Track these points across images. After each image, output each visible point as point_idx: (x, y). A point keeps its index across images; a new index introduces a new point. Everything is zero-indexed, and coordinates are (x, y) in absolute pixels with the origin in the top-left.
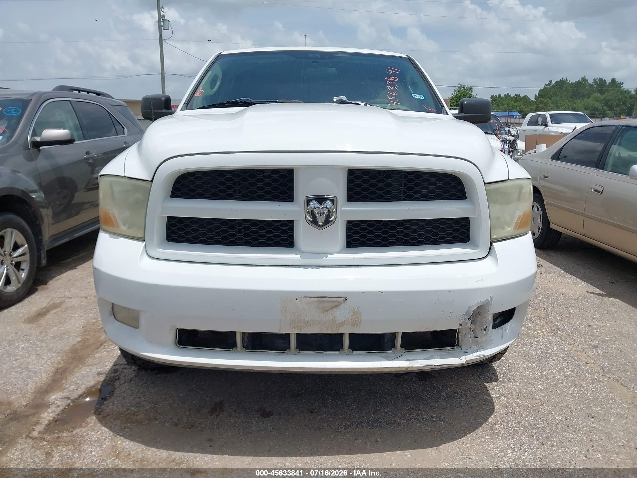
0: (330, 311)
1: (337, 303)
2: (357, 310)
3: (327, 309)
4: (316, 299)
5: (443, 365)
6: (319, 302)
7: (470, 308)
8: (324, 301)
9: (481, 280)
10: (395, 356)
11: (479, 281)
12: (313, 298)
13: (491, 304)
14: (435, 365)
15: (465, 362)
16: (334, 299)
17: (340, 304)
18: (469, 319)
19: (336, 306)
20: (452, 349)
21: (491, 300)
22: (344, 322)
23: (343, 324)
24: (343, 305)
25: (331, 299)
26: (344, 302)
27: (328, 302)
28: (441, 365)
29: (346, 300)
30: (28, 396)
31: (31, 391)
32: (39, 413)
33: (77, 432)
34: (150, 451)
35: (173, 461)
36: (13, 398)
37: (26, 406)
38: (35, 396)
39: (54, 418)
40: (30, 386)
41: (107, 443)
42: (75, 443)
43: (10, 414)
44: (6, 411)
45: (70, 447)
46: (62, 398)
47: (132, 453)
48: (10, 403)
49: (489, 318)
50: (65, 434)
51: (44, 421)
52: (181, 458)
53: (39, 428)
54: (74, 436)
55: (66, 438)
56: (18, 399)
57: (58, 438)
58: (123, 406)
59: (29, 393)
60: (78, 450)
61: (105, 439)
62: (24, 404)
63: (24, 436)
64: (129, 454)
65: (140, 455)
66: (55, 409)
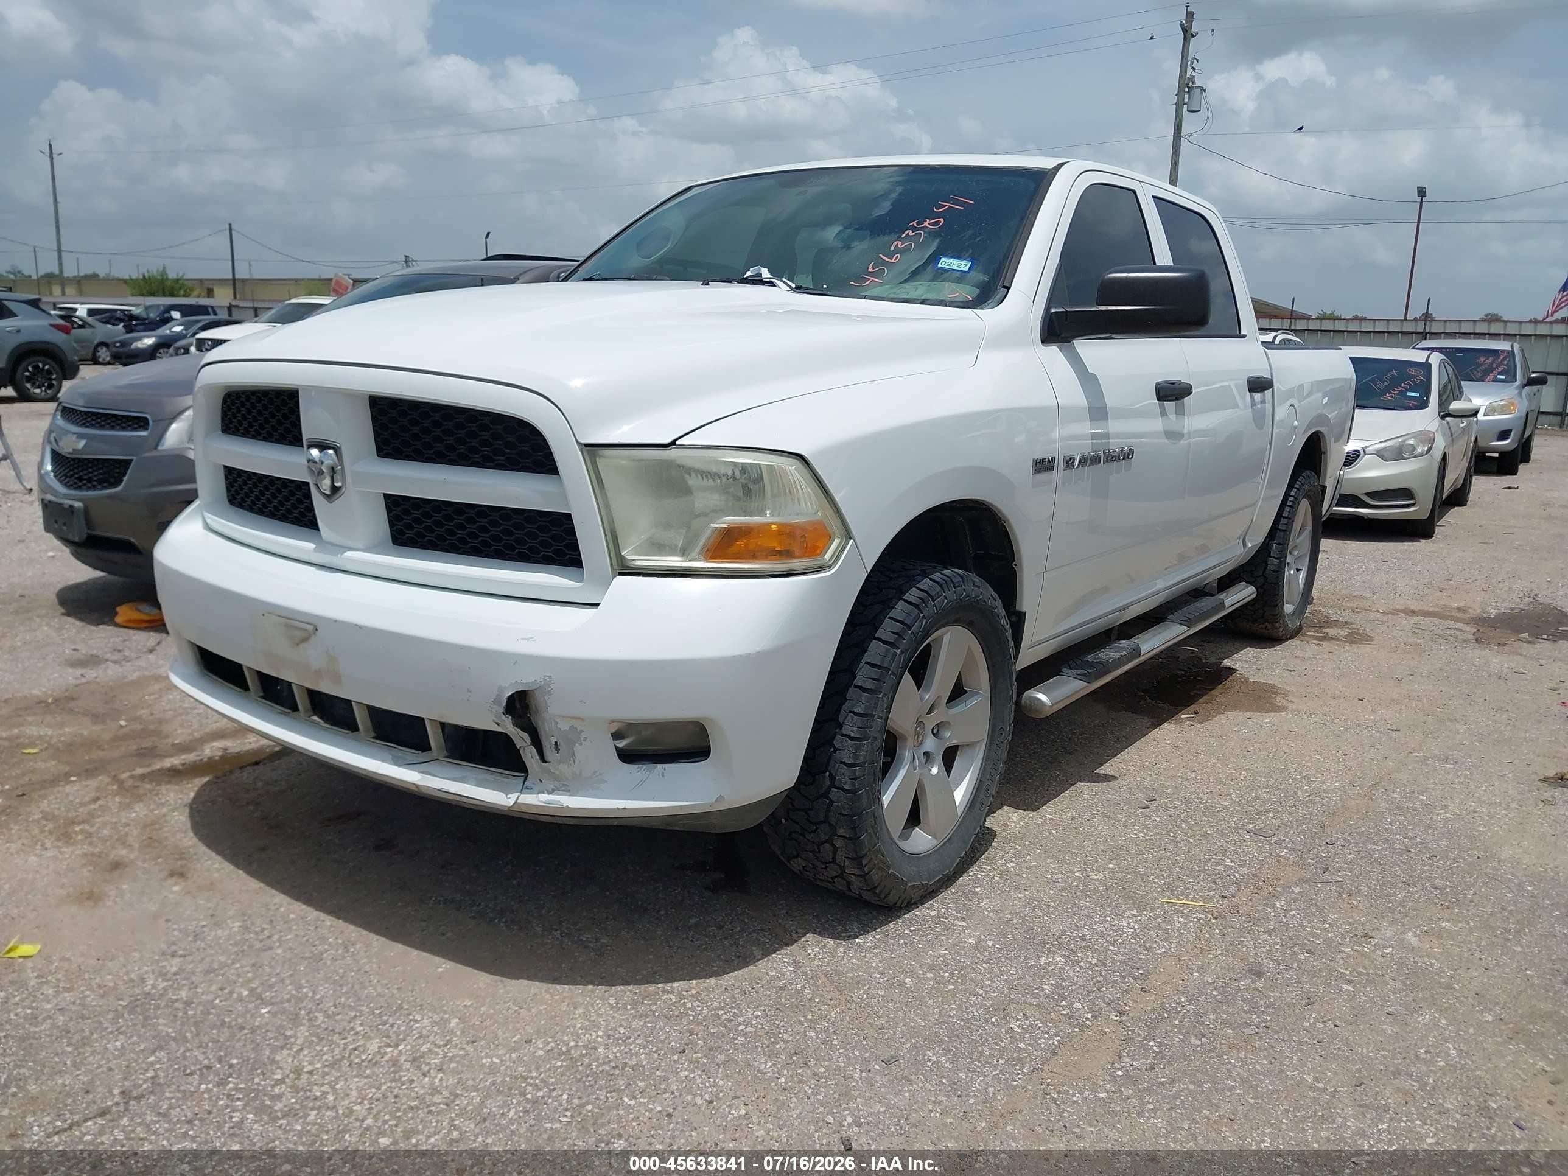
0: (302, 646)
1: (307, 635)
2: (331, 653)
3: (298, 642)
4: (283, 620)
6: (287, 626)
7: (501, 689)
8: (292, 626)
9: (528, 639)
10: (413, 760)
11: (523, 639)
12: (280, 618)
13: (549, 692)
15: (511, 805)
16: (303, 625)
17: (312, 638)
18: (504, 714)
19: (309, 640)
21: (548, 683)
22: (321, 671)
23: (318, 673)
24: (314, 640)
25: (298, 623)
26: (315, 633)
27: (296, 628)
29: (316, 629)
30: (196, 734)
31: (207, 730)
32: (172, 756)
33: (163, 788)
34: (183, 835)
35: (183, 853)
36: (179, 732)
37: (174, 745)
38: (202, 738)
39: (172, 766)
40: (217, 724)
41: (165, 810)
42: (139, 798)
43: (145, 748)
44: (147, 743)
45: (127, 800)
46: (219, 748)
47: (166, 829)
48: (167, 737)
49: (557, 723)
50: (148, 786)
51: (157, 766)
52: (195, 854)
53: (139, 771)
54: (150, 791)
55: (141, 791)
56: (180, 735)
57: (136, 787)
58: (255, 779)
59: (201, 733)
60: (128, 807)
61: (170, 805)
62: (177, 742)
63: (113, 774)
64: (160, 829)
65: (167, 834)
66: (191, 757)
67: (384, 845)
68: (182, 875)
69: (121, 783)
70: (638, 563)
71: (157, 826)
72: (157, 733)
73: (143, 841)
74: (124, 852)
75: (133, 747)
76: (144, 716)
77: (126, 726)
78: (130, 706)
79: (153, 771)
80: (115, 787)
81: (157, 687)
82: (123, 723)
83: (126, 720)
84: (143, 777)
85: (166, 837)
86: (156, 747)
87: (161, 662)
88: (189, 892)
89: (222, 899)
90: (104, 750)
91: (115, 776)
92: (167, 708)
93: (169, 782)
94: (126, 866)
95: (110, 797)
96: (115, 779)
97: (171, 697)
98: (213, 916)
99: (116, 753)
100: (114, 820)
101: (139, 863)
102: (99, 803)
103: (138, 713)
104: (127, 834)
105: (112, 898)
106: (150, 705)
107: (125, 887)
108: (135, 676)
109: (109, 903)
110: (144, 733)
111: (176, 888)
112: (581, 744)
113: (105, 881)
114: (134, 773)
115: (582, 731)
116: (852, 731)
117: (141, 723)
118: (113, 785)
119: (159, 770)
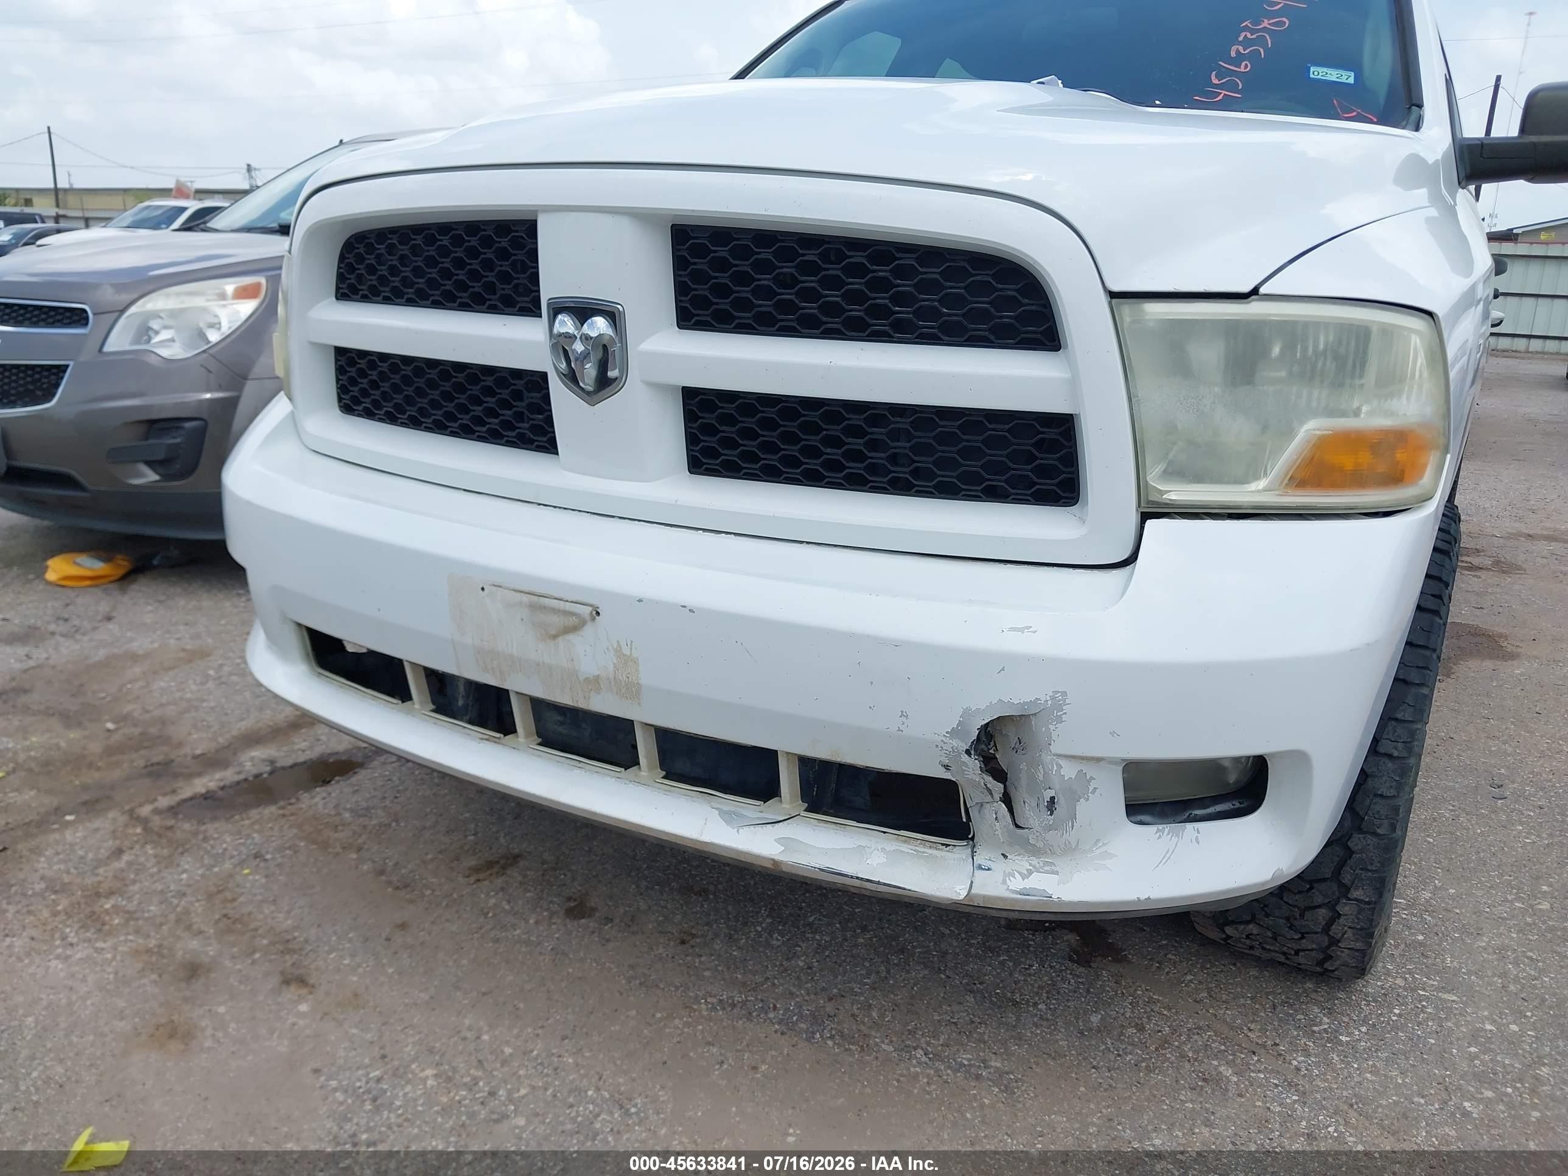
0: (560, 638)
1: (573, 620)
2: (626, 651)
3: (553, 632)
4: (526, 598)
5: (885, 884)
6: (533, 607)
7: (967, 713)
8: (544, 608)
9: (1021, 630)
10: (758, 818)
12: (518, 595)
13: (1059, 720)
14: (857, 878)
15: (962, 897)
16: (569, 607)
17: (583, 626)
18: (968, 752)
19: (574, 629)
20: (948, 846)
21: (1058, 702)
22: (597, 678)
23: (594, 683)
24: (588, 629)
25: (562, 605)
26: (593, 619)
27: (555, 611)
28: (879, 883)
29: (598, 614)
30: (221, 740)
31: (235, 733)
32: (200, 774)
33: (211, 828)
34: (273, 908)
35: (288, 941)
36: (195, 736)
37: (195, 757)
38: (230, 744)
39: (208, 792)
40: (244, 723)
41: (228, 865)
42: (181, 847)
43: (158, 764)
44: (157, 755)
45: (165, 852)
46: (264, 760)
47: (242, 899)
48: (180, 745)
49: (1060, 767)
50: (187, 826)
51: (187, 793)
52: (306, 941)
53: (164, 802)
54: (195, 834)
55: (179, 834)
56: (200, 743)
57: (171, 828)
58: (336, 806)
59: (227, 736)
60: (168, 862)
61: (232, 857)
62: (198, 752)
63: (127, 808)
64: (234, 900)
65: (250, 908)
66: (229, 775)
67: (578, 910)
68: (302, 981)
69: (145, 822)
70: (1173, 496)
71: (228, 895)
72: (165, 740)
73: (217, 922)
74: (194, 944)
75: (139, 760)
76: (136, 714)
77: (116, 730)
78: (108, 699)
79: (185, 801)
80: (139, 830)
81: (137, 670)
82: (110, 726)
83: (114, 722)
84: (173, 811)
85: (250, 914)
86: (172, 761)
87: (129, 634)
88: (326, 1014)
89: (384, 1024)
90: (99, 769)
91: (131, 812)
92: (164, 700)
93: (215, 819)
94: (209, 971)
95: (137, 847)
96: (134, 817)
97: (162, 684)
98: (384, 1057)
99: (117, 774)
100: (159, 887)
101: (228, 963)
102: (126, 857)
103: (125, 711)
104: (187, 912)
105: (209, 1032)
106: (138, 698)
107: (222, 1009)
108: (101, 654)
109: (208, 1044)
110: (144, 742)
111: (303, 1007)
112: (1087, 800)
113: (186, 1000)
114: (158, 804)
115: (1092, 778)
116: (1396, 748)
117: (135, 725)
118: (134, 826)
119: (191, 799)
